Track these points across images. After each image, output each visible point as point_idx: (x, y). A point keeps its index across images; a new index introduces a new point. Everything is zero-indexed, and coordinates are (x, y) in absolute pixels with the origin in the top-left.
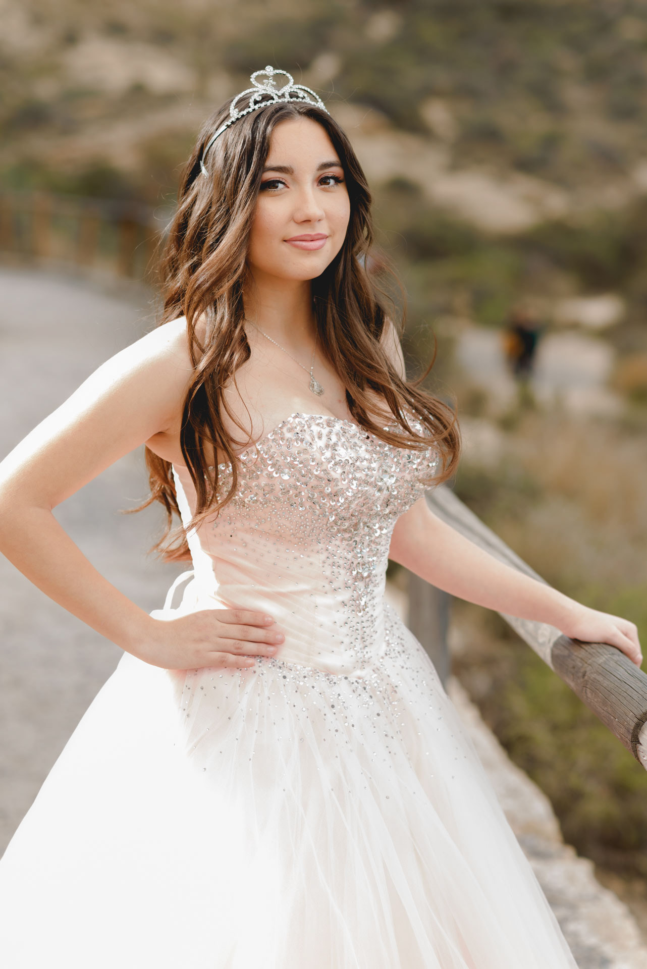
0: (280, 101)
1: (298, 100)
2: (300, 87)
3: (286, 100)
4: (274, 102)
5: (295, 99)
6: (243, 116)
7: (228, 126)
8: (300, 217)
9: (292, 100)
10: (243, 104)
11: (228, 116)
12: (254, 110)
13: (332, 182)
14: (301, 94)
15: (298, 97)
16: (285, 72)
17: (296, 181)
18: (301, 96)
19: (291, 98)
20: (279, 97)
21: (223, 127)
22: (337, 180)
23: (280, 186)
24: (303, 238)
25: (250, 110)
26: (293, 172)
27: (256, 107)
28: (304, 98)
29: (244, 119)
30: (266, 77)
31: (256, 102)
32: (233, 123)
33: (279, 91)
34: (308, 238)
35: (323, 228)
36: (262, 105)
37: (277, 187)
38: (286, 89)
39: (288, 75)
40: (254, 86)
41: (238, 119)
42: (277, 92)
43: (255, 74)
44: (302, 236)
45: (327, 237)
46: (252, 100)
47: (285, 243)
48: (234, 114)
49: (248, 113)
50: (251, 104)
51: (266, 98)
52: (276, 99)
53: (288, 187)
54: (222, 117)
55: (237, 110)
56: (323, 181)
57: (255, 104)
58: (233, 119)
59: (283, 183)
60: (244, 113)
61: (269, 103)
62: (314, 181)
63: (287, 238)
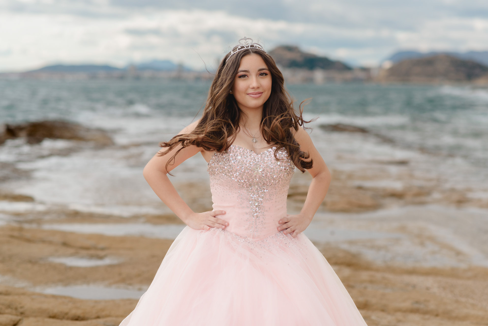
0: (247, 48)
3: (249, 48)
4: (245, 49)
8: (252, 86)
13: (264, 75)
14: (255, 45)
15: (253, 47)
17: (250, 75)
19: (251, 47)
20: (247, 47)
22: (266, 74)
24: (253, 93)
25: (237, 52)
26: (249, 72)
27: (239, 51)
28: (256, 47)
35: (261, 90)
36: (241, 50)
37: (244, 77)
38: (249, 45)
41: (233, 55)
44: (252, 93)
45: (262, 93)
46: (238, 48)
47: (247, 95)
50: (238, 50)
51: (242, 47)
53: (248, 77)
55: (233, 52)
56: (261, 75)
59: (247, 76)
61: (243, 49)
62: (257, 75)
63: (247, 93)
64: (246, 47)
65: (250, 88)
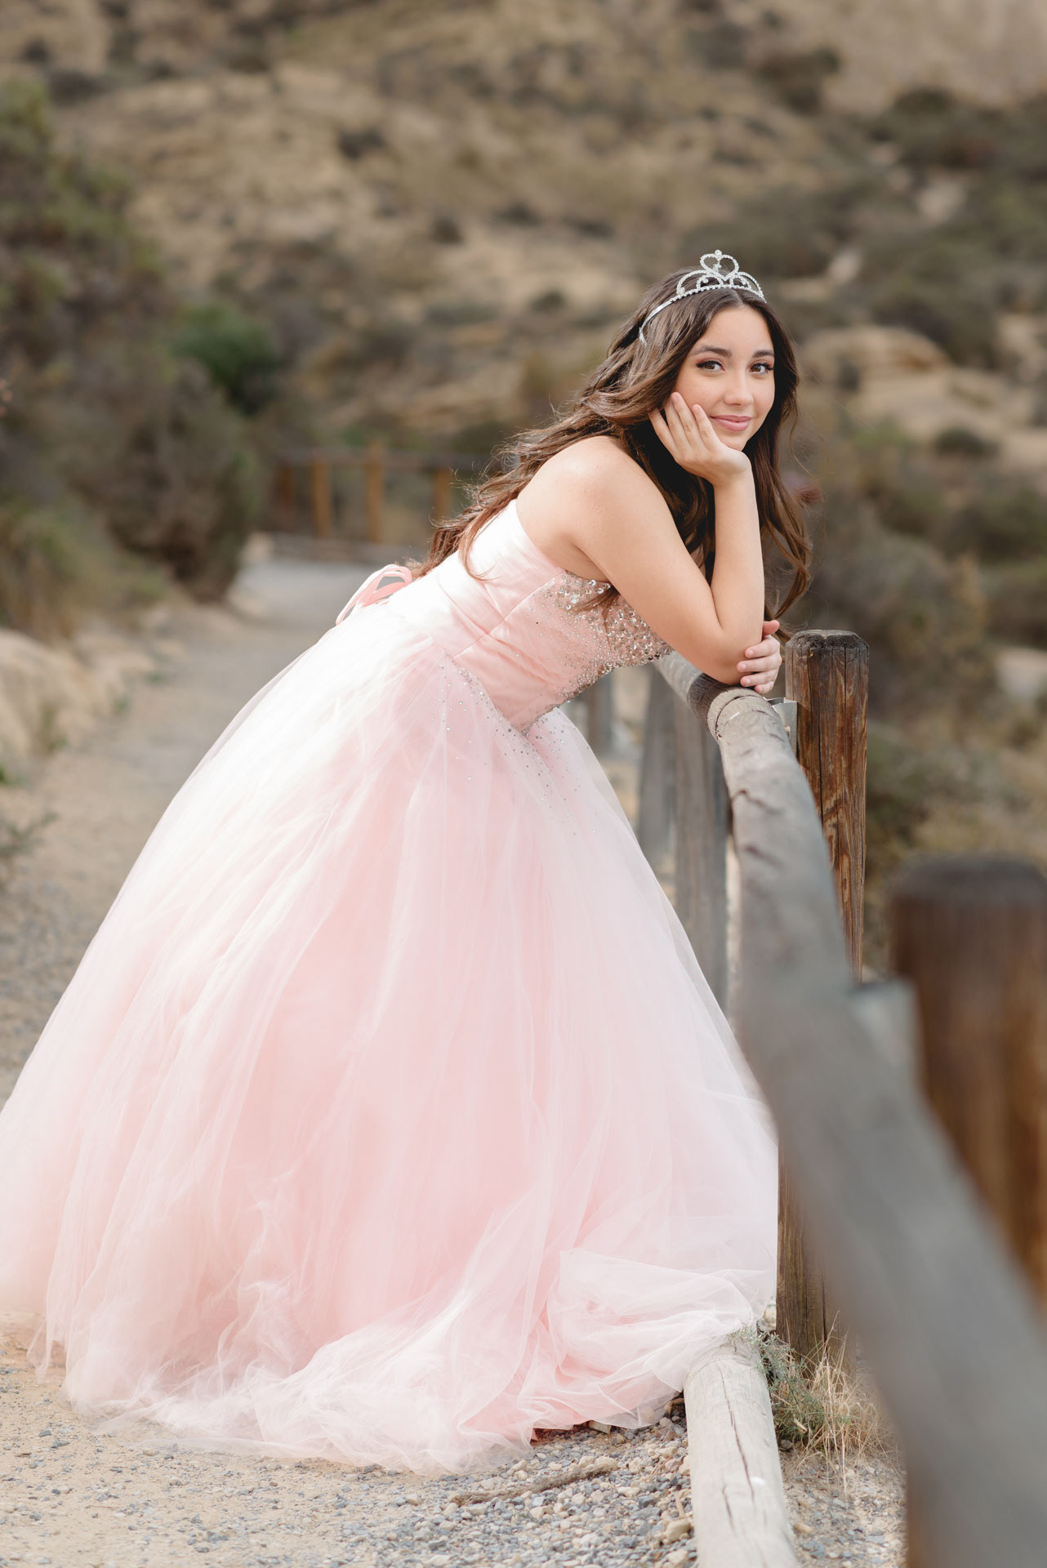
0: (725, 286)
1: (741, 288)
2: (744, 274)
3: (730, 286)
4: (719, 286)
5: (739, 287)
6: (688, 295)
7: (673, 302)
8: (730, 398)
9: (735, 287)
10: (691, 283)
11: (674, 293)
12: (700, 292)
13: (763, 369)
14: (744, 281)
15: (741, 284)
16: (732, 258)
17: (732, 365)
18: (744, 283)
19: (735, 284)
20: (724, 283)
21: (668, 303)
22: (767, 367)
23: (717, 367)
24: (729, 418)
25: (696, 291)
26: (731, 355)
27: (702, 289)
28: (746, 286)
29: (690, 299)
30: (714, 261)
31: (703, 285)
32: (678, 300)
33: (725, 276)
34: (735, 419)
35: (749, 412)
36: (708, 288)
37: (713, 368)
38: (732, 276)
39: (735, 261)
40: (702, 268)
41: (683, 297)
42: (723, 277)
43: (705, 257)
44: (730, 416)
45: (751, 418)
46: (699, 282)
47: (712, 419)
48: (681, 292)
49: (694, 293)
50: (698, 286)
51: (712, 281)
52: (721, 285)
53: (724, 369)
54: (668, 293)
55: (683, 288)
56: (754, 368)
57: (702, 286)
58: (679, 297)
59: (720, 365)
60: (690, 292)
61: (714, 287)
62: (748, 367)
63: (714, 415)
64: (721, 283)
65: (725, 402)
